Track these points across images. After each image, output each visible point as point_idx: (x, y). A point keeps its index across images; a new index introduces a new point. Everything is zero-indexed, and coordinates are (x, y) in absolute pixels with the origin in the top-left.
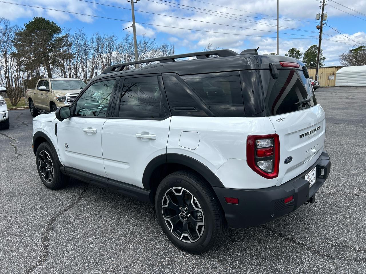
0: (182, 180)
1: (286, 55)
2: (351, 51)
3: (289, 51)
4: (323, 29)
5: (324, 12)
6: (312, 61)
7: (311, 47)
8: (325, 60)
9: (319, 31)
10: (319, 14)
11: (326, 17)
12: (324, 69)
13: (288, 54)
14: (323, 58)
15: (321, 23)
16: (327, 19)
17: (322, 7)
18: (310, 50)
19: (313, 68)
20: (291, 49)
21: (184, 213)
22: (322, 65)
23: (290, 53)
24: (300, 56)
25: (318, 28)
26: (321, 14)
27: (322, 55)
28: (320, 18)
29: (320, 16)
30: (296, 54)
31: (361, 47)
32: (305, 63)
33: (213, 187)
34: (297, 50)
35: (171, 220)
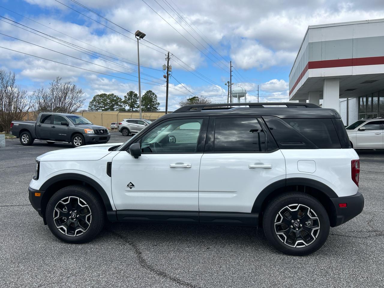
0: (300, 198)
1: (125, 96)
2: (188, 100)
3: (128, 94)
4: (169, 79)
5: (169, 65)
6: (149, 105)
7: (147, 92)
8: (160, 105)
9: (166, 80)
10: (165, 65)
11: (171, 69)
12: (159, 113)
13: (127, 96)
14: (158, 103)
15: (167, 73)
16: (172, 70)
17: (167, 60)
18: (147, 94)
19: (150, 111)
20: (129, 92)
21: (297, 224)
22: (158, 110)
23: (129, 96)
24: (138, 99)
25: (165, 77)
26: (167, 65)
27: (157, 101)
28: (167, 69)
29: (166, 67)
30: (134, 97)
31: (195, 97)
32: (143, 106)
33: (330, 198)
34: (135, 93)
35: (284, 233)
